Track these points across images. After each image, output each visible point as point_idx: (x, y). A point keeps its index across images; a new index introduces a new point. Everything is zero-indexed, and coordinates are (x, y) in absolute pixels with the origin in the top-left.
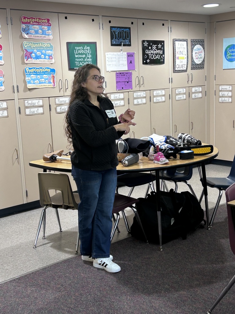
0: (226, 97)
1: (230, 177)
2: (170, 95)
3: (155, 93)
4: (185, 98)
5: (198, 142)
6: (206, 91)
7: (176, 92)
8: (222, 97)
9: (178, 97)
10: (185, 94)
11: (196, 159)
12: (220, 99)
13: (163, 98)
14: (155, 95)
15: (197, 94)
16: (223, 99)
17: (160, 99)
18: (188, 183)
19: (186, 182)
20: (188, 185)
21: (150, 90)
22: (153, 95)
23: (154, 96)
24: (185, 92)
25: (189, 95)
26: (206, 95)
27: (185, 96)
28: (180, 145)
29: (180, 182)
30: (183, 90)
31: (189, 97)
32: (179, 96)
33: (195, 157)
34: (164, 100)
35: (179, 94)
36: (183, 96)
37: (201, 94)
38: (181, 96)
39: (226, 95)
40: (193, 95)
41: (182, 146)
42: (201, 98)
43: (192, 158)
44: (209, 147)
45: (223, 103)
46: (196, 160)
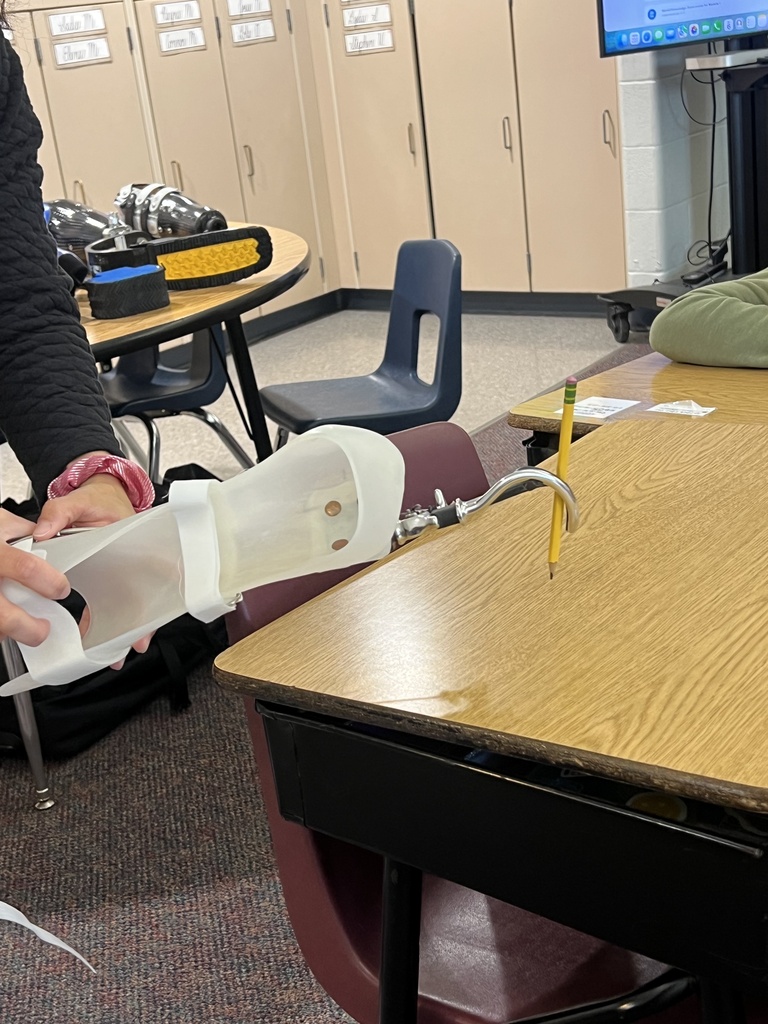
0: (369, 28)
1: (387, 373)
2: (128, 30)
3: (58, 23)
4: (201, 42)
5: (207, 220)
6: (288, 11)
7: (155, 19)
8: (356, 29)
9: (166, 40)
10: (198, 23)
11: (178, 306)
12: (349, 39)
13: (101, 43)
14: (56, 31)
15: (251, 26)
16: (360, 37)
17: (84, 50)
18: (211, 419)
19: (202, 415)
20: (213, 425)
21: (31, 11)
22: (50, 31)
23: (57, 40)
24: (196, 15)
25: (218, 29)
26: (290, 29)
27: (198, 32)
28: (111, 243)
29: (178, 413)
30: (188, 7)
31: (219, 37)
32: (175, 35)
33: (173, 297)
34: (104, 53)
35: (173, 24)
36: (192, 34)
37: (268, 23)
38: (184, 34)
39: (369, 21)
40: (236, 29)
41: (121, 246)
42: (274, 39)
43: (162, 304)
44: (250, 237)
45: (360, 54)
46: (180, 311)
